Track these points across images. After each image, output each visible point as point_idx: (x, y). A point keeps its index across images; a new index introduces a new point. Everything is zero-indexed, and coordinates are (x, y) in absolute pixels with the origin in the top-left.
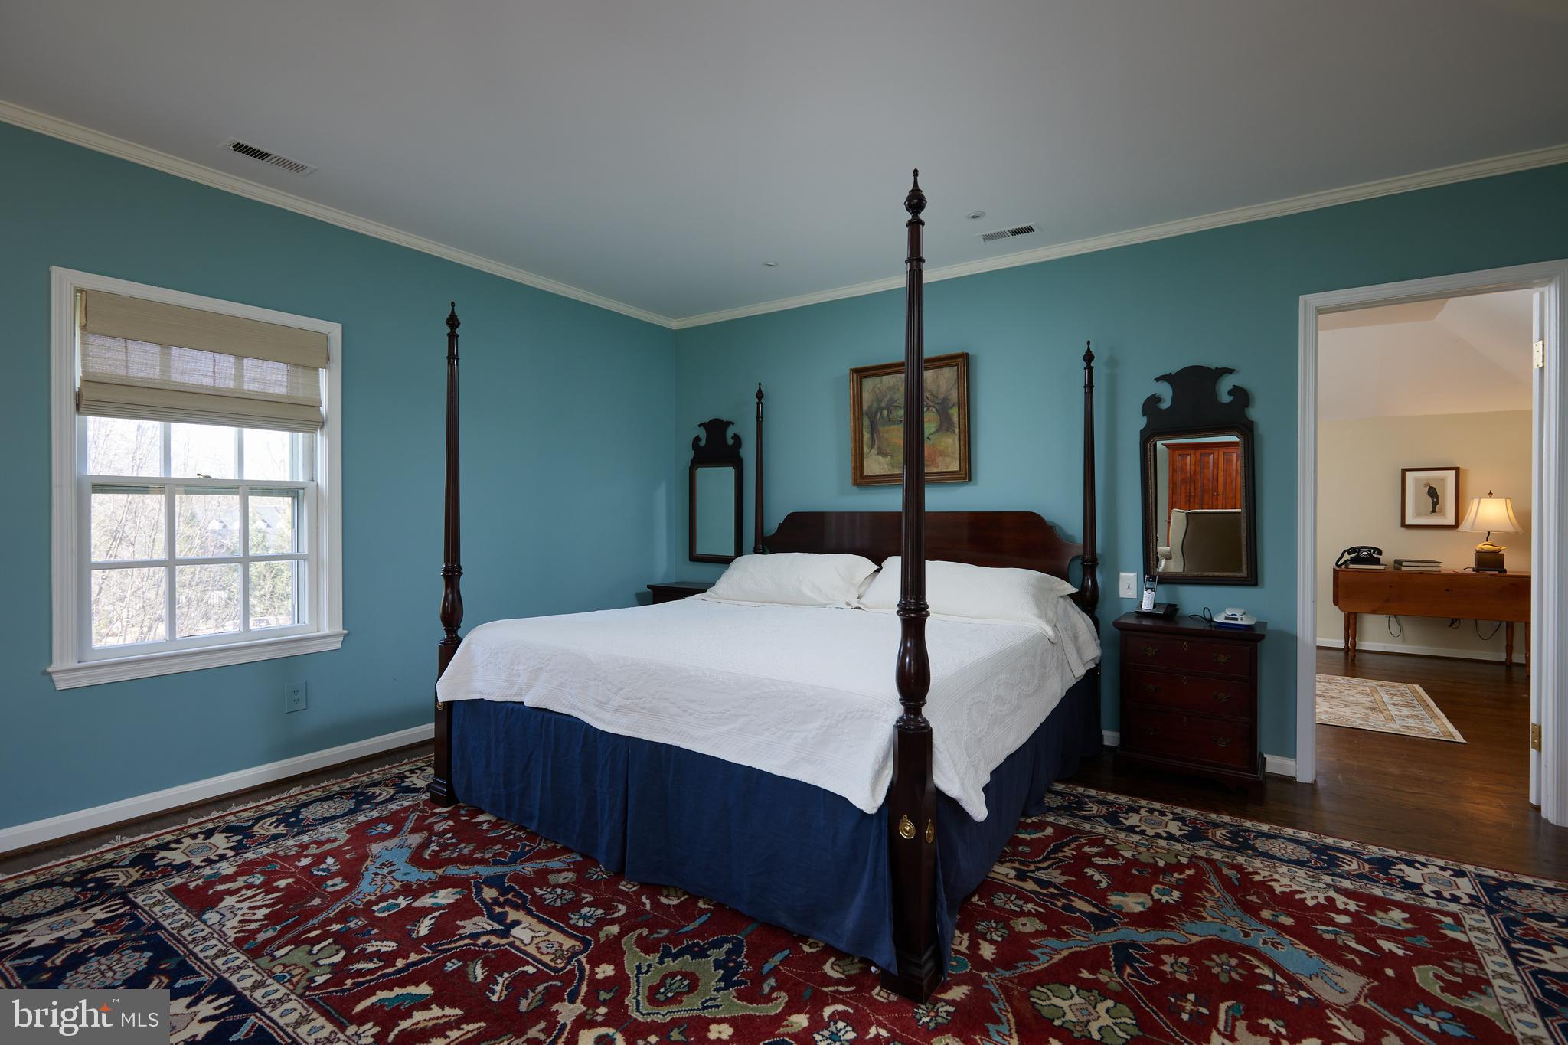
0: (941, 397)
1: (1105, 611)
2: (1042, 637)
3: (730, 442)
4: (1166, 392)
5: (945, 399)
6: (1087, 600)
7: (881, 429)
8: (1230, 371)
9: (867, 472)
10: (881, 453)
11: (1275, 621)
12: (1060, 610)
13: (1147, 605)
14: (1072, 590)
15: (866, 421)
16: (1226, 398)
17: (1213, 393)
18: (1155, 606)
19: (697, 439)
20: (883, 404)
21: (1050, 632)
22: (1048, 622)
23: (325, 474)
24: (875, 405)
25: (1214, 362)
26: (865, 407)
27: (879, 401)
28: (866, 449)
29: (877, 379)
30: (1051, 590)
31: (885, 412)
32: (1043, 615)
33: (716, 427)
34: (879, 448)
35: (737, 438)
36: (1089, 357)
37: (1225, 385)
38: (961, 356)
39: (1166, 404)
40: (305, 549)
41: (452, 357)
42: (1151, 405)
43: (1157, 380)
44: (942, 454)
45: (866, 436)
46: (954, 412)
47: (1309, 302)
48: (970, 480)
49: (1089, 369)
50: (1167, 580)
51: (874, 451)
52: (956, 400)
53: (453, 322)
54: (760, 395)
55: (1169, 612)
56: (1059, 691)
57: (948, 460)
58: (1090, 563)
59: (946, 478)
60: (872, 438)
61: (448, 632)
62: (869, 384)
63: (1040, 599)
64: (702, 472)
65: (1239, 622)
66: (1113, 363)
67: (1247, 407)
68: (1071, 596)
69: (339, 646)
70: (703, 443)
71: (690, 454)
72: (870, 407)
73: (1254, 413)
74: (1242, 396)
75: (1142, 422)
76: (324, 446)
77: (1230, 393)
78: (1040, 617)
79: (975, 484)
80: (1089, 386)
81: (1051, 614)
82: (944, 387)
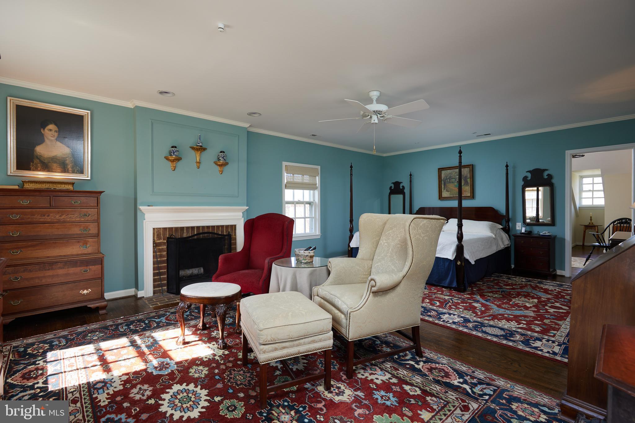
0: (465, 176)
1: (512, 233)
2: (491, 237)
3: (401, 188)
4: (529, 175)
5: (466, 177)
6: (506, 230)
7: (447, 184)
8: (547, 170)
9: (443, 196)
10: (447, 191)
11: (559, 235)
12: (498, 232)
13: (523, 231)
14: (501, 227)
15: (443, 182)
16: (546, 177)
17: (542, 176)
18: (525, 231)
19: (391, 187)
20: (448, 178)
21: (494, 236)
22: (493, 234)
23: (317, 199)
24: (445, 178)
25: (542, 167)
26: (442, 179)
27: (446, 177)
28: (442, 190)
29: (446, 171)
30: (495, 227)
31: (448, 180)
32: (492, 232)
33: (397, 184)
34: (446, 190)
35: (403, 187)
36: (507, 166)
37: (546, 173)
38: (471, 165)
39: (529, 178)
40: (313, 216)
41: (351, 175)
42: (525, 179)
43: (527, 172)
44: (465, 191)
45: (443, 186)
46: (469, 180)
47: (569, 153)
48: (473, 198)
49: (507, 169)
50: (528, 224)
51: (445, 190)
52: (469, 177)
53: (351, 167)
54: (411, 175)
55: (529, 233)
56: (495, 250)
57: (467, 193)
58: (508, 221)
59: (467, 198)
60: (445, 187)
61: (351, 233)
62: (443, 173)
63: (492, 229)
64: (392, 196)
65: (546, 234)
66: (514, 167)
67: (552, 179)
68: (502, 228)
69: (320, 237)
70: (393, 188)
71: (389, 191)
72: (444, 178)
73: (553, 181)
74: (550, 177)
75: (523, 183)
76: (317, 193)
77: (547, 176)
78: (491, 233)
79: (475, 199)
80: (507, 174)
81: (495, 232)
82: (466, 174)
